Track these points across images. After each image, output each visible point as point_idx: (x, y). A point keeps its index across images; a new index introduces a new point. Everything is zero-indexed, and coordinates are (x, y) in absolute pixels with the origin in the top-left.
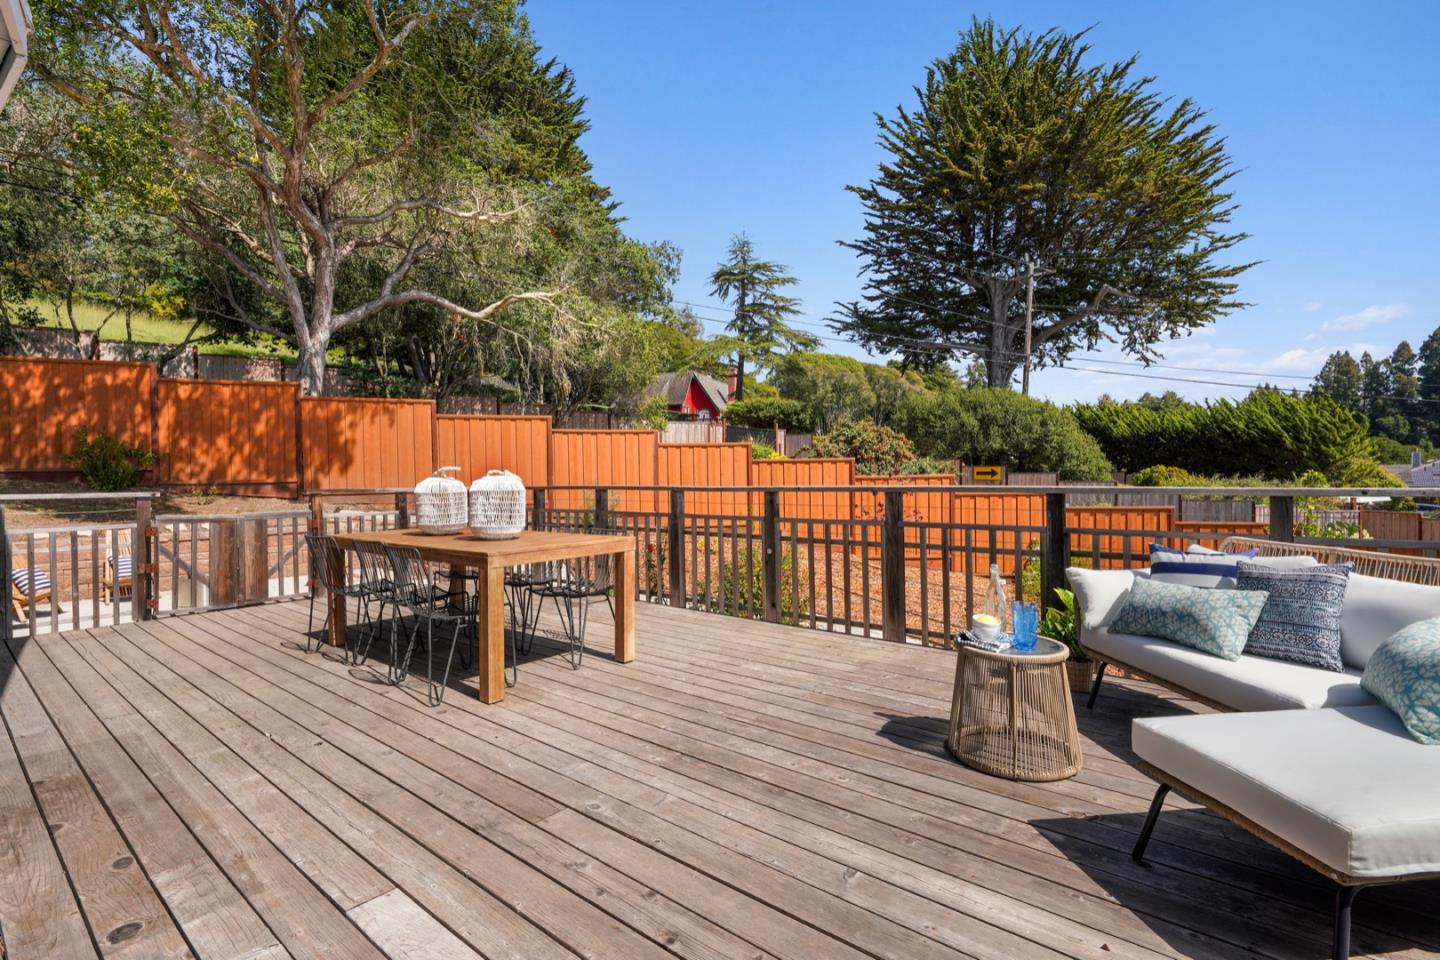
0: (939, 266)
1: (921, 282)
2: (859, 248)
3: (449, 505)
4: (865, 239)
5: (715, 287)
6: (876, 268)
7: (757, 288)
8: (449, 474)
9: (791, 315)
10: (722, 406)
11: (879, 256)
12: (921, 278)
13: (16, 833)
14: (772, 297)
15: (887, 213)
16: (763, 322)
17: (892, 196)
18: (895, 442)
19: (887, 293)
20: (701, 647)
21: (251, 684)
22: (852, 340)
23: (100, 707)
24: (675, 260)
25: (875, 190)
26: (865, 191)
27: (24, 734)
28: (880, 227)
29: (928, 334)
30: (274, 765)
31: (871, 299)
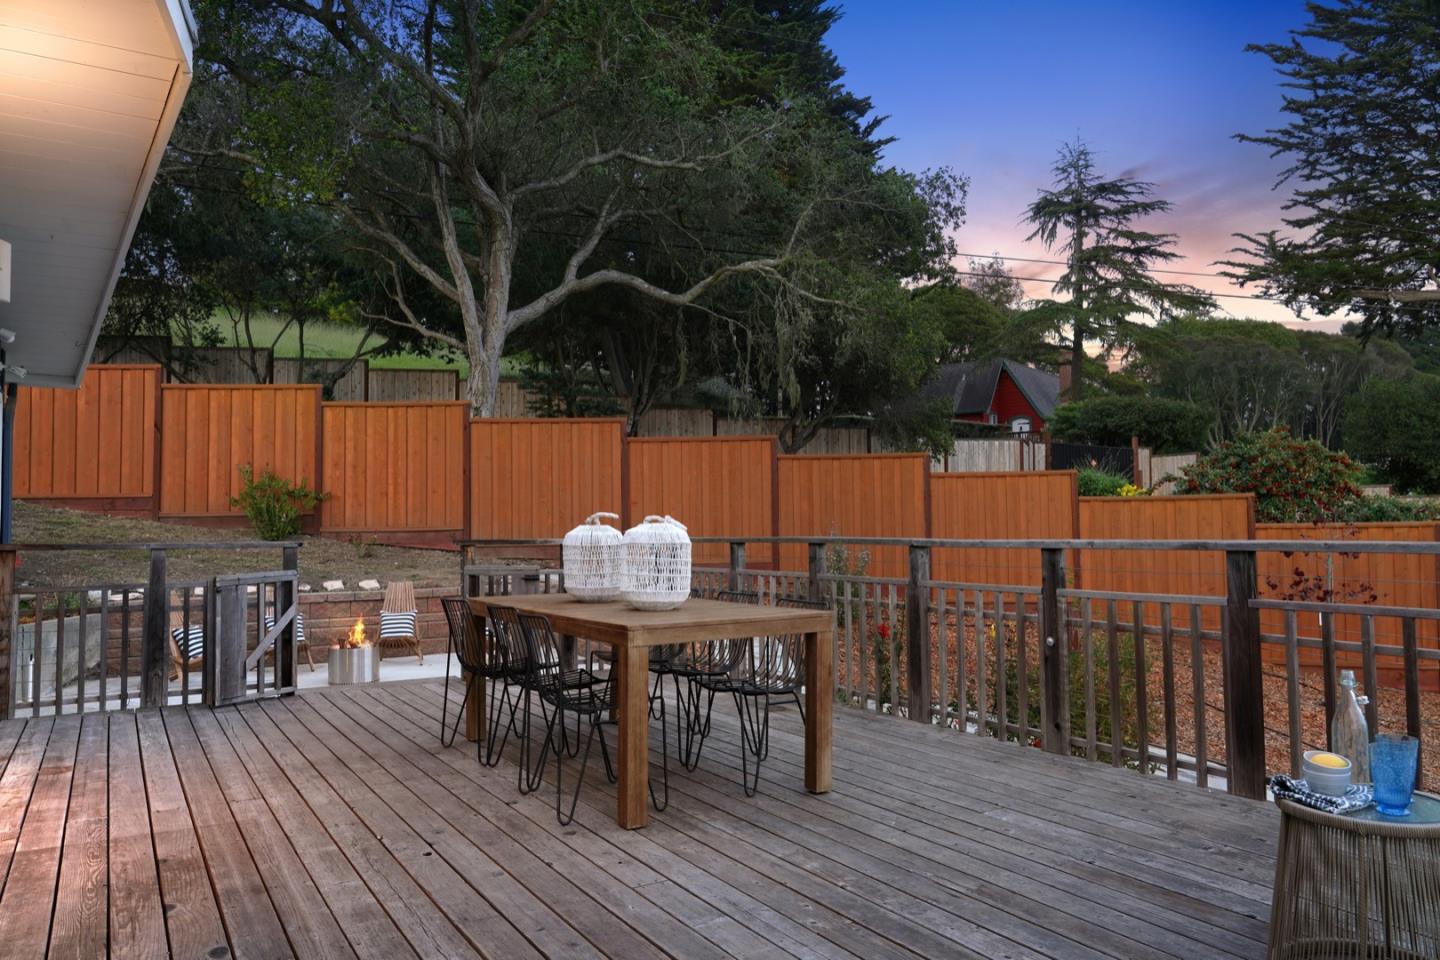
0: (1424, 157)
1: (1393, 187)
2: (1274, 142)
3: (603, 561)
4: (1286, 126)
5: (1036, 225)
6: (1306, 171)
7: (1102, 221)
8: (604, 521)
9: (1160, 261)
10: (1048, 411)
11: (1311, 152)
12: (1392, 181)
13: (137, 907)
14: (1129, 235)
15: (1321, 80)
16: (1113, 275)
17: (1331, 51)
18: (1328, 466)
19: (1329, 213)
20: (934, 781)
21: (376, 777)
22: (1266, 295)
23: (230, 788)
24: (959, 194)
25: (1297, 45)
26: (1280, 49)
27: (160, 809)
28: (1311, 105)
29: (1410, 276)
30: (378, 872)
31: (1300, 224)
